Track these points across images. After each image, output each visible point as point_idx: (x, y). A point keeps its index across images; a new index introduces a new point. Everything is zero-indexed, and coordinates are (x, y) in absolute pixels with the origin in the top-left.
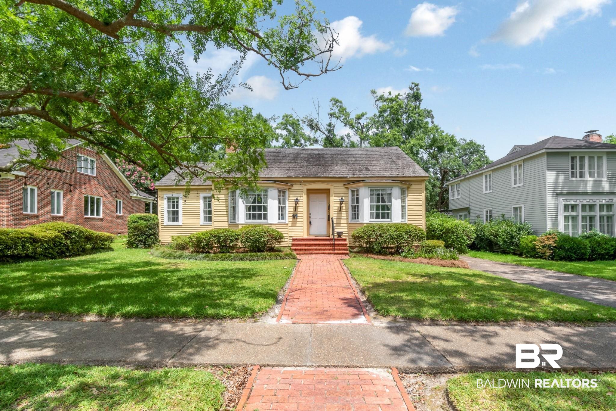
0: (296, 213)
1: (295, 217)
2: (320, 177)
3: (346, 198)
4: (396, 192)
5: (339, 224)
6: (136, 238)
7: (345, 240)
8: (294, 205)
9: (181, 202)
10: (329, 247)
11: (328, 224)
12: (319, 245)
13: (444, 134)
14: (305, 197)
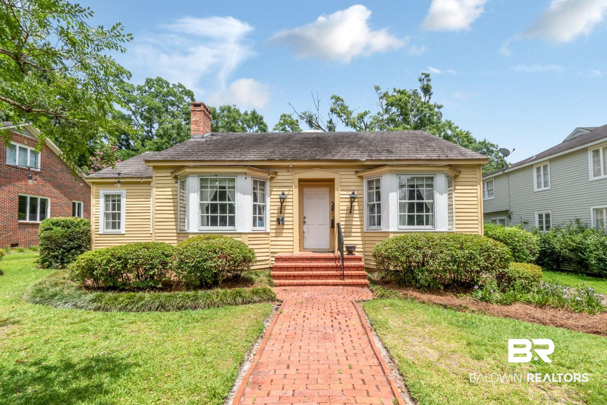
0: (282, 215)
1: (280, 221)
2: (318, 160)
3: (360, 192)
4: (440, 181)
5: (349, 234)
6: (49, 254)
7: (360, 259)
8: (279, 204)
9: (123, 201)
10: (334, 272)
11: (332, 232)
12: (318, 268)
13: (458, 130)
14: (296, 191)
